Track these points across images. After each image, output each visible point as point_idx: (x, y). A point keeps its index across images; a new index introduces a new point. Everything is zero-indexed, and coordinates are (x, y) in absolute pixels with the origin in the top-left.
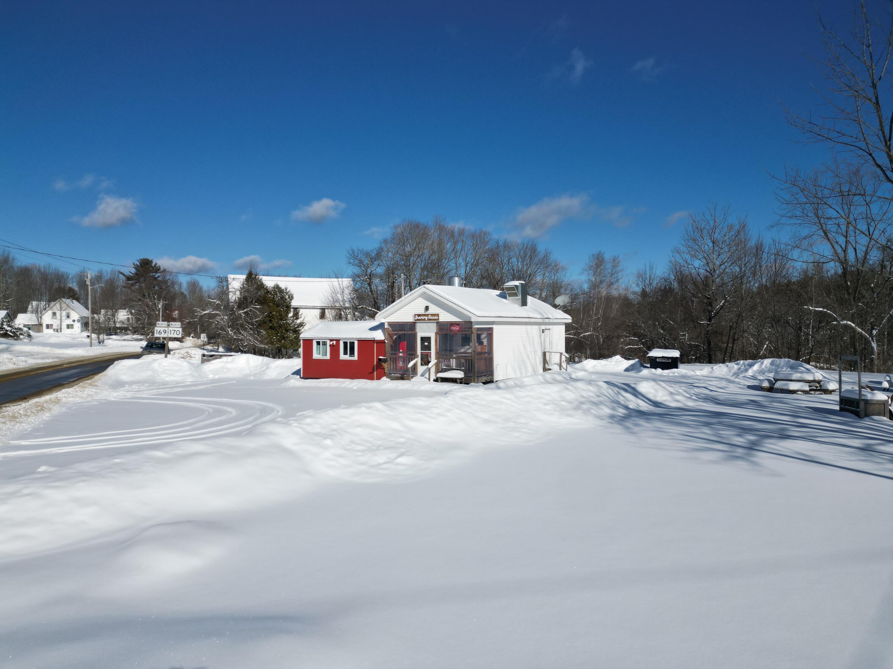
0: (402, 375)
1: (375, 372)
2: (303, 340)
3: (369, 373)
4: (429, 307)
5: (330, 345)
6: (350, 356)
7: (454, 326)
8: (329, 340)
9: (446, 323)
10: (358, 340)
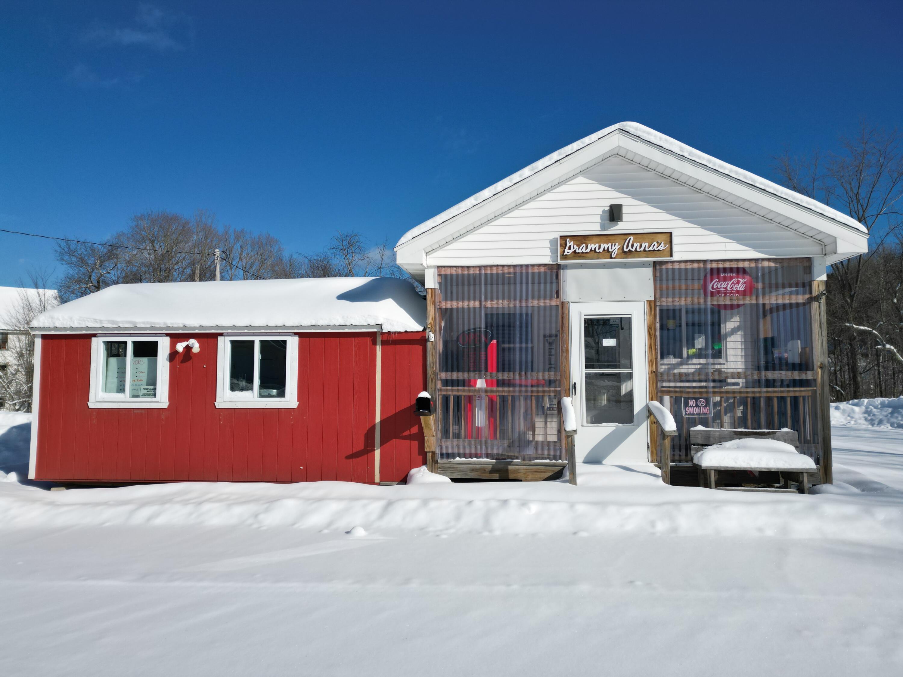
0: (499, 458)
1: (377, 453)
2: (44, 337)
3: (348, 457)
4: (624, 210)
5: (173, 355)
6: (261, 396)
7: (725, 279)
8: (167, 335)
9: (696, 265)
10: (301, 335)
